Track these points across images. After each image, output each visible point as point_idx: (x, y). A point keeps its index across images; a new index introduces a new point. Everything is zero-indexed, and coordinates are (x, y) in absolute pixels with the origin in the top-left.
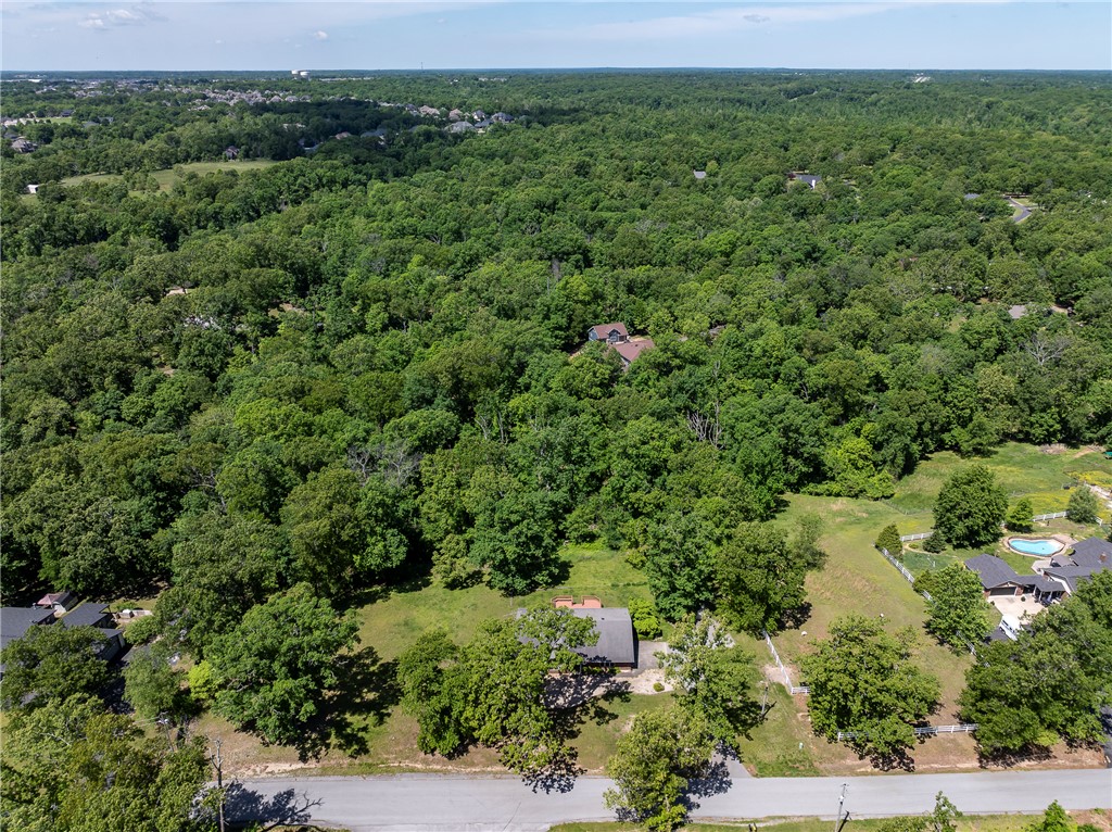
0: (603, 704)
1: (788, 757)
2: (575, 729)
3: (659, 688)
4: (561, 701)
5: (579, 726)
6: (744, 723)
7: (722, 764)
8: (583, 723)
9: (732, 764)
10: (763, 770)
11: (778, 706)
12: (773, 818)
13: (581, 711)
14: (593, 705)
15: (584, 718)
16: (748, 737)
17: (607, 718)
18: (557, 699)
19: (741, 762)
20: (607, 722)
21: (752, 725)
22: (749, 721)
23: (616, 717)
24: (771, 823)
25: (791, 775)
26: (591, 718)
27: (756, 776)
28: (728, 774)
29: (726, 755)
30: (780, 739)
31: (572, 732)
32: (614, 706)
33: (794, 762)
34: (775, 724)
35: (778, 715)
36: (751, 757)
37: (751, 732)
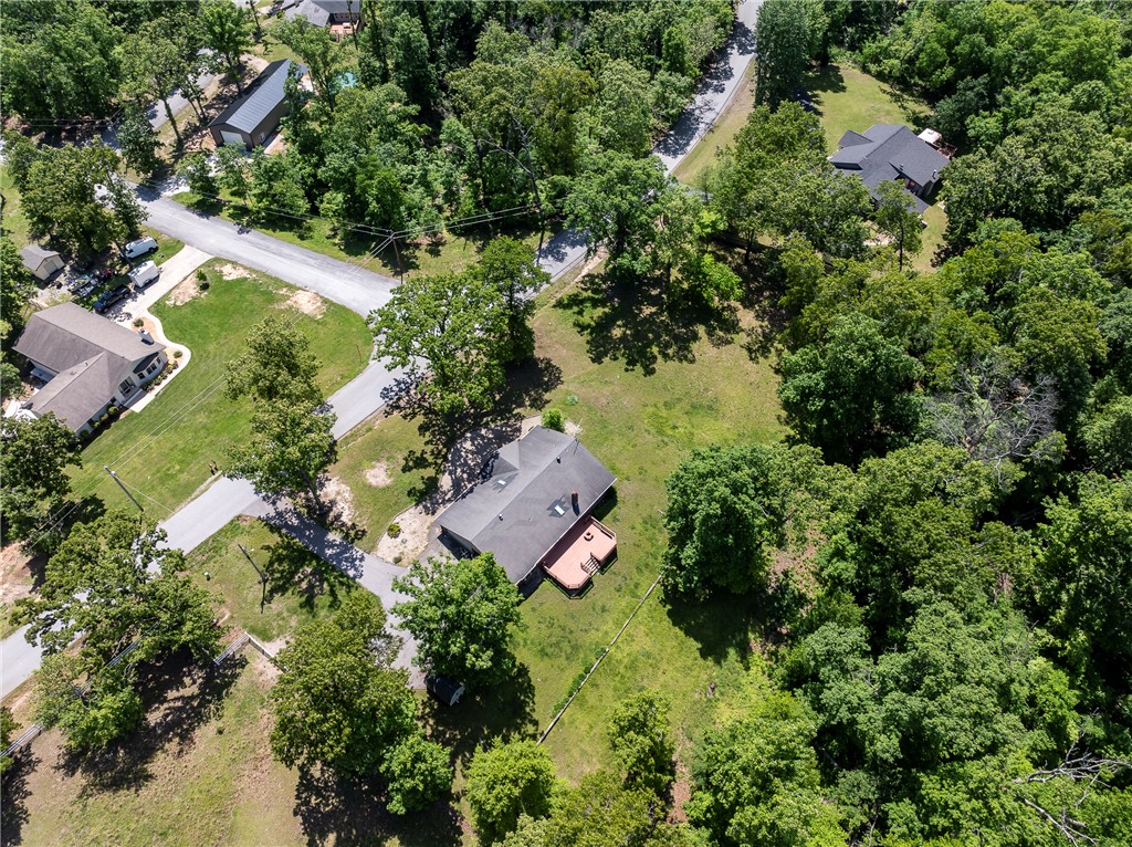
0: (430, 472)
1: (218, 558)
2: (427, 434)
3: (394, 532)
4: (468, 445)
5: (427, 439)
6: (280, 559)
7: (274, 503)
8: (427, 443)
9: (268, 510)
10: (234, 527)
11: (257, 609)
12: (203, 492)
13: (440, 451)
14: (436, 463)
15: (430, 447)
16: (268, 548)
17: (411, 464)
18: (473, 444)
19: (259, 518)
20: (406, 459)
21: (271, 563)
22: (276, 565)
23: (404, 470)
24: (202, 487)
25: (206, 542)
26: (423, 452)
27: (238, 517)
28: (264, 500)
29: (278, 513)
30: (235, 571)
31: (427, 429)
32: (416, 478)
33: (209, 559)
34: (249, 584)
35: (250, 597)
36: (253, 531)
37: (267, 555)
